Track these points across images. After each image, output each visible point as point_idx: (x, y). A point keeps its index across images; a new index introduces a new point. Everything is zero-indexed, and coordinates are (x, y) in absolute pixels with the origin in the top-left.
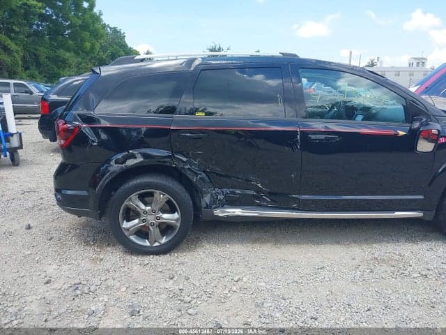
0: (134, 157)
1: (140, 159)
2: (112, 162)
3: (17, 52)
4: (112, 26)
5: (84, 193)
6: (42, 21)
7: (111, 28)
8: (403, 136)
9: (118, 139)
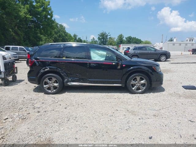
0: (47, 68)
1: (48, 69)
2: (42, 70)
3: (21, 35)
4: (60, 24)
5: (35, 78)
6: (32, 23)
7: (59, 25)
8: (114, 64)
9: (44, 64)
